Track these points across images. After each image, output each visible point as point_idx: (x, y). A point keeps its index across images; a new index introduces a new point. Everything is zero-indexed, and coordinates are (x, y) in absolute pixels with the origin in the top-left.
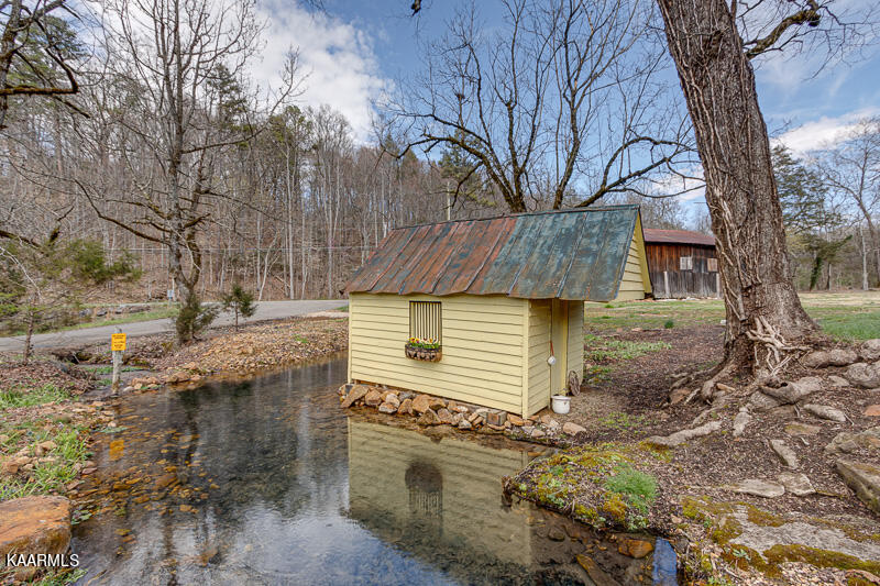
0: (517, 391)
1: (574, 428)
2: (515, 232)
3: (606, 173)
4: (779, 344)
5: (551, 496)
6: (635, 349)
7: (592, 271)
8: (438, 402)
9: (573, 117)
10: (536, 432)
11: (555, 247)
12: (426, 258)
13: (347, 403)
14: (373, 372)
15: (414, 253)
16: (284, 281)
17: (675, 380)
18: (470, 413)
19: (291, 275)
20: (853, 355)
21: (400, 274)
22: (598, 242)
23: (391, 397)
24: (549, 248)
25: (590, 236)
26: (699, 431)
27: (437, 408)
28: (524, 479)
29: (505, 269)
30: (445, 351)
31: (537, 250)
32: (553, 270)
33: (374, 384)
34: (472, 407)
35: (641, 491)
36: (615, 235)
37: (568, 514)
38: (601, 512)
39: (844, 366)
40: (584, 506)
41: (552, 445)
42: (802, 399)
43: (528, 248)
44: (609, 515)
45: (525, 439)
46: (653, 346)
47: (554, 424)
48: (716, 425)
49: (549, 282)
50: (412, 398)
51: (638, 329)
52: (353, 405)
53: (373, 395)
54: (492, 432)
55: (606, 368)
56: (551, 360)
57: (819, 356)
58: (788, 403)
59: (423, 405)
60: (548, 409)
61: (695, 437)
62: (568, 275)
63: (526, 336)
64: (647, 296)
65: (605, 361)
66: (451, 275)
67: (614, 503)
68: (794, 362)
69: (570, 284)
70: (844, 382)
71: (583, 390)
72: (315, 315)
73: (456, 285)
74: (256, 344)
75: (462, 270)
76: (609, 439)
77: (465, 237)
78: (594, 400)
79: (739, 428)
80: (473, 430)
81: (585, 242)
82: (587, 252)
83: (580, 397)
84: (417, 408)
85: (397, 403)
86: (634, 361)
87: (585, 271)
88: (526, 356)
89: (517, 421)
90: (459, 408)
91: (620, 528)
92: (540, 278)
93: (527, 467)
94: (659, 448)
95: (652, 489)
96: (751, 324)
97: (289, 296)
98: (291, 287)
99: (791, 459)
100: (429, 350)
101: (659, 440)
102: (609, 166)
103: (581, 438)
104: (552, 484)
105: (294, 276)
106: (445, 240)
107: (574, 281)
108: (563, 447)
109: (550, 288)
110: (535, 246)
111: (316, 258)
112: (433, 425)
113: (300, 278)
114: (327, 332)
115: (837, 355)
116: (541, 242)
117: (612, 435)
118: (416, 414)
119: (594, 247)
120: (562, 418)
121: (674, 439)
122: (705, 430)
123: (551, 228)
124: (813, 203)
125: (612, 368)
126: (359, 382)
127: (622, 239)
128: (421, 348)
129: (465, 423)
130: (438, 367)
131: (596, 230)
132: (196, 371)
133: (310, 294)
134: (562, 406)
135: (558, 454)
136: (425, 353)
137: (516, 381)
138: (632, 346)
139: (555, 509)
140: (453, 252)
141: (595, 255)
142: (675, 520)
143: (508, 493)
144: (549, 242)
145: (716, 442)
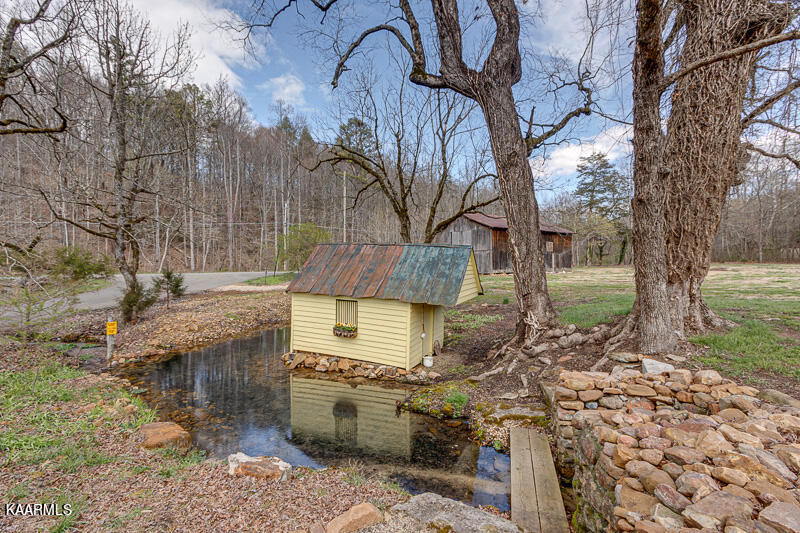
0: (403, 355)
1: (434, 375)
2: (403, 257)
3: (464, 200)
4: (536, 326)
5: (420, 407)
6: (480, 320)
7: (444, 288)
8: (355, 363)
9: (444, 152)
10: (413, 378)
11: (426, 270)
12: (346, 270)
13: (293, 366)
14: (309, 345)
15: (337, 266)
16: (184, 252)
17: (494, 343)
18: (375, 369)
19: (192, 246)
20: (563, 333)
21: (329, 281)
22: (449, 269)
23: (323, 361)
24: (423, 271)
25: (445, 264)
26: (492, 372)
27: (354, 367)
28: (407, 401)
29: (397, 283)
30: (359, 331)
31: (416, 270)
32: (424, 285)
33: (310, 353)
34: (377, 365)
35: (460, 401)
36: (458, 265)
37: (427, 414)
38: (442, 412)
39: (558, 337)
40: (434, 410)
41: (422, 384)
42: (538, 355)
43: (411, 269)
44: (445, 412)
45: (408, 382)
46: (492, 318)
47: (424, 373)
48: (501, 369)
49: (421, 293)
50: (337, 361)
51: (486, 305)
52: (297, 367)
53: (310, 360)
54: (388, 379)
55: (459, 336)
56: (423, 335)
57: (550, 333)
58: (531, 357)
59: (345, 365)
60: (421, 364)
61: (490, 376)
62: (432, 289)
63: (409, 323)
64: (480, 294)
65: (459, 330)
66: (363, 284)
67: (447, 407)
68: (541, 335)
69: (433, 295)
70: (557, 346)
71: (443, 351)
72: (226, 289)
73: (368, 291)
74: (199, 322)
75: (371, 281)
76: (452, 379)
77: (371, 257)
78: (448, 357)
79: (510, 370)
80: (377, 379)
81: (443, 267)
82: (442, 275)
83: (441, 355)
84: (341, 367)
85: (328, 365)
86: (478, 330)
87: (441, 287)
88: (409, 335)
89: (404, 372)
90: (369, 366)
91: (450, 417)
92: (416, 290)
93: (408, 396)
94: (473, 382)
95: (466, 400)
96: (526, 315)
97: (189, 267)
98: (192, 257)
99: (525, 382)
100: (349, 331)
101: (474, 378)
102: (465, 195)
103: (437, 380)
104: (420, 402)
105: (195, 248)
106: (357, 258)
107: (435, 293)
108: (429, 384)
109: (422, 297)
110: (414, 268)
111: (216, 230)
112: (353, 377)
113: (201, 250)
114: (250, 308)
115: (558, 332)
116: (418, 265)
117: (453, 377)
118: (341, 371)
119: (447, 272)
120: (428, 369)
121: (481, 377)
122: (495, 372)
123: (424, 256)
124: (621, 199)
125: (463, 335)
126: (299, 351)
127: (462, 268)
128: (344, 329)
129: (373, 375)
130: (354, 341)
131: (448, 260)
132: (159, 346)
133: (210, 266)
134: (428, 362)
135: (424, 388)
136: (346, 333)
137: (403, 349)
138: (479, 318)
139: (422, 413)
140: (363, 268)
141: (447, 277)
142: (473, 411)
143: (399, 408)
144: (423, 265)
145: (499, 377)
